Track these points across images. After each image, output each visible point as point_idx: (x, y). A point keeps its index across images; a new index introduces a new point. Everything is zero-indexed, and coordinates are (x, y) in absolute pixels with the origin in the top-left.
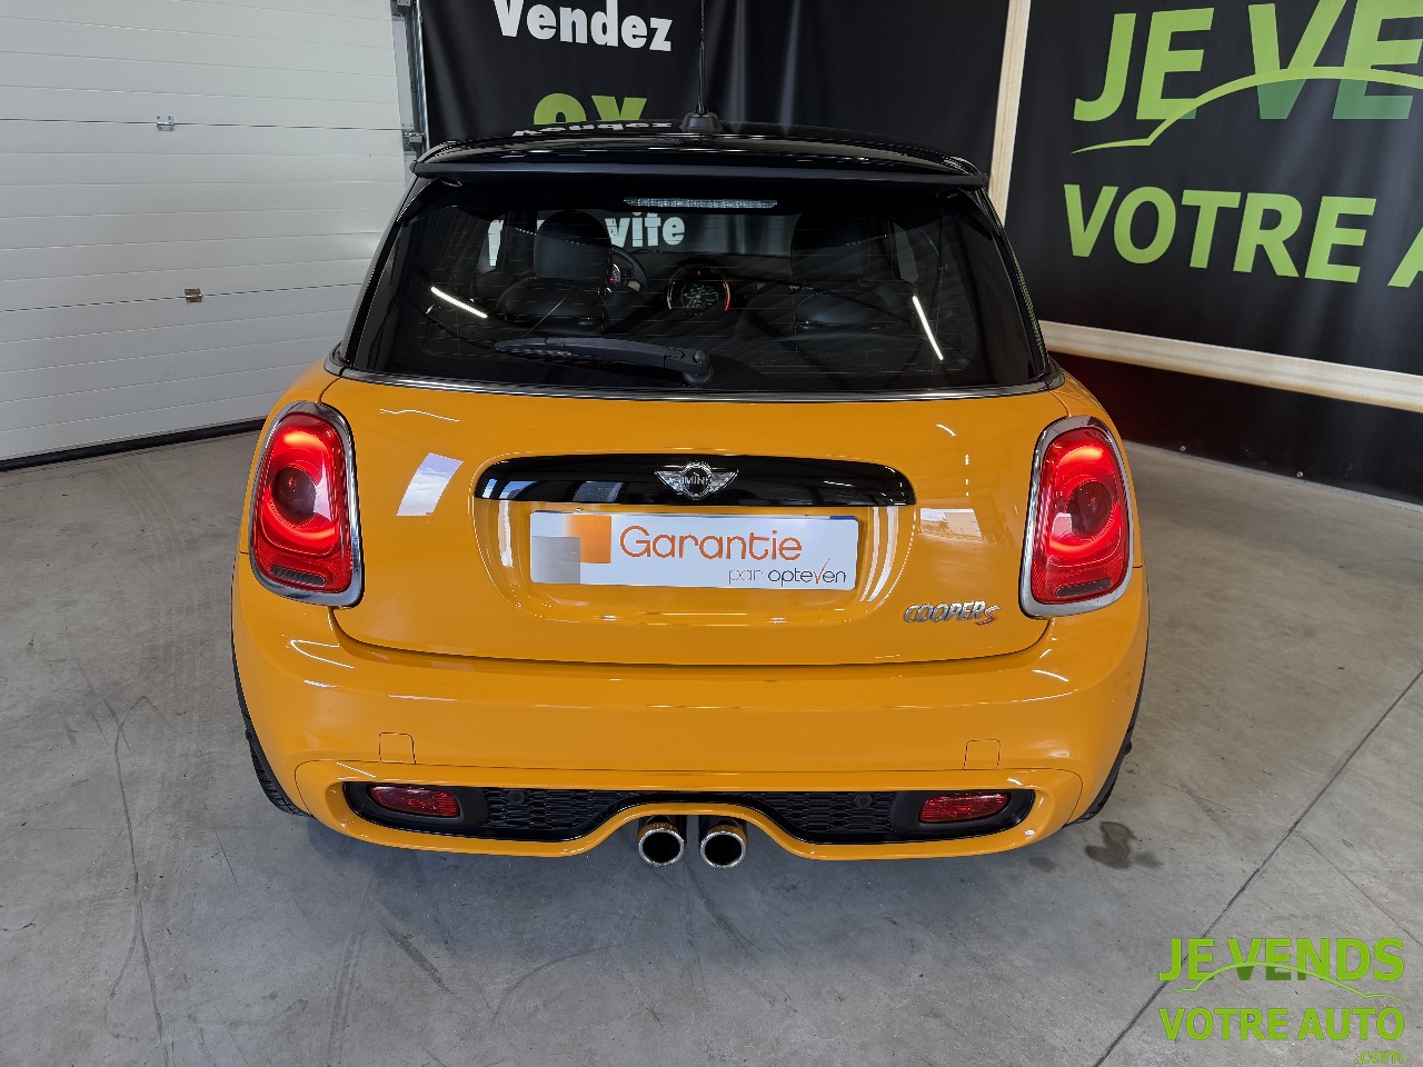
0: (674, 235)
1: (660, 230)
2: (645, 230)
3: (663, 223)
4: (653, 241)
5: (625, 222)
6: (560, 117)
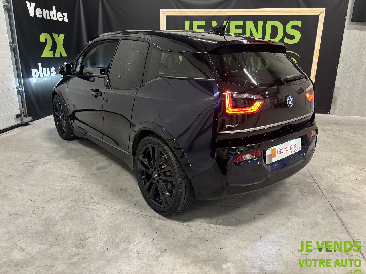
6: (46, 39)
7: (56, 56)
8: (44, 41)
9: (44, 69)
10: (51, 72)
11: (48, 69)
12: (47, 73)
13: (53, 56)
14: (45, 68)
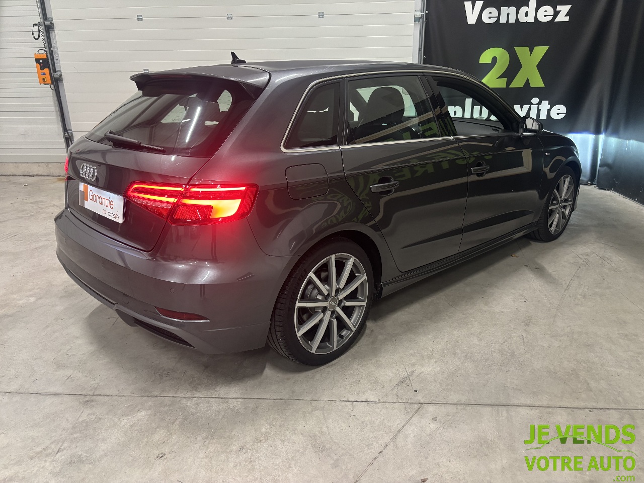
0: (558, 114)
1: (549, 111)
2: (539, 111)
3: (551, 108)
4: (543, 116)
5: (526, 107)
6: (495, 60)
7: (511, 86)
8: (490, 61)
9: (477, 109)
12: (481, 114)
13: (504, 86)
14: (479, 107)
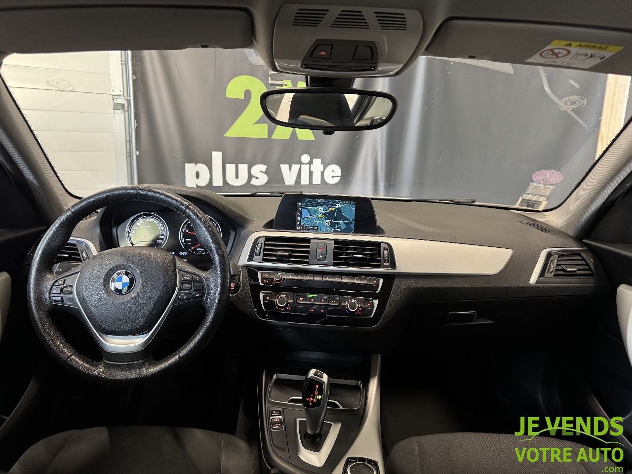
0: (333, 177)
1: (322, 173)
2: (311, 173)
3: (325, 168)
4: (317, 181)
5: (296, 167)
6: (247, 93)
7: (273, 137)
9: (230, 168)
10: (250, 177)
11: (243, 168)
12: (237, 177)
13: (266, 137)
14: (234, 166)
